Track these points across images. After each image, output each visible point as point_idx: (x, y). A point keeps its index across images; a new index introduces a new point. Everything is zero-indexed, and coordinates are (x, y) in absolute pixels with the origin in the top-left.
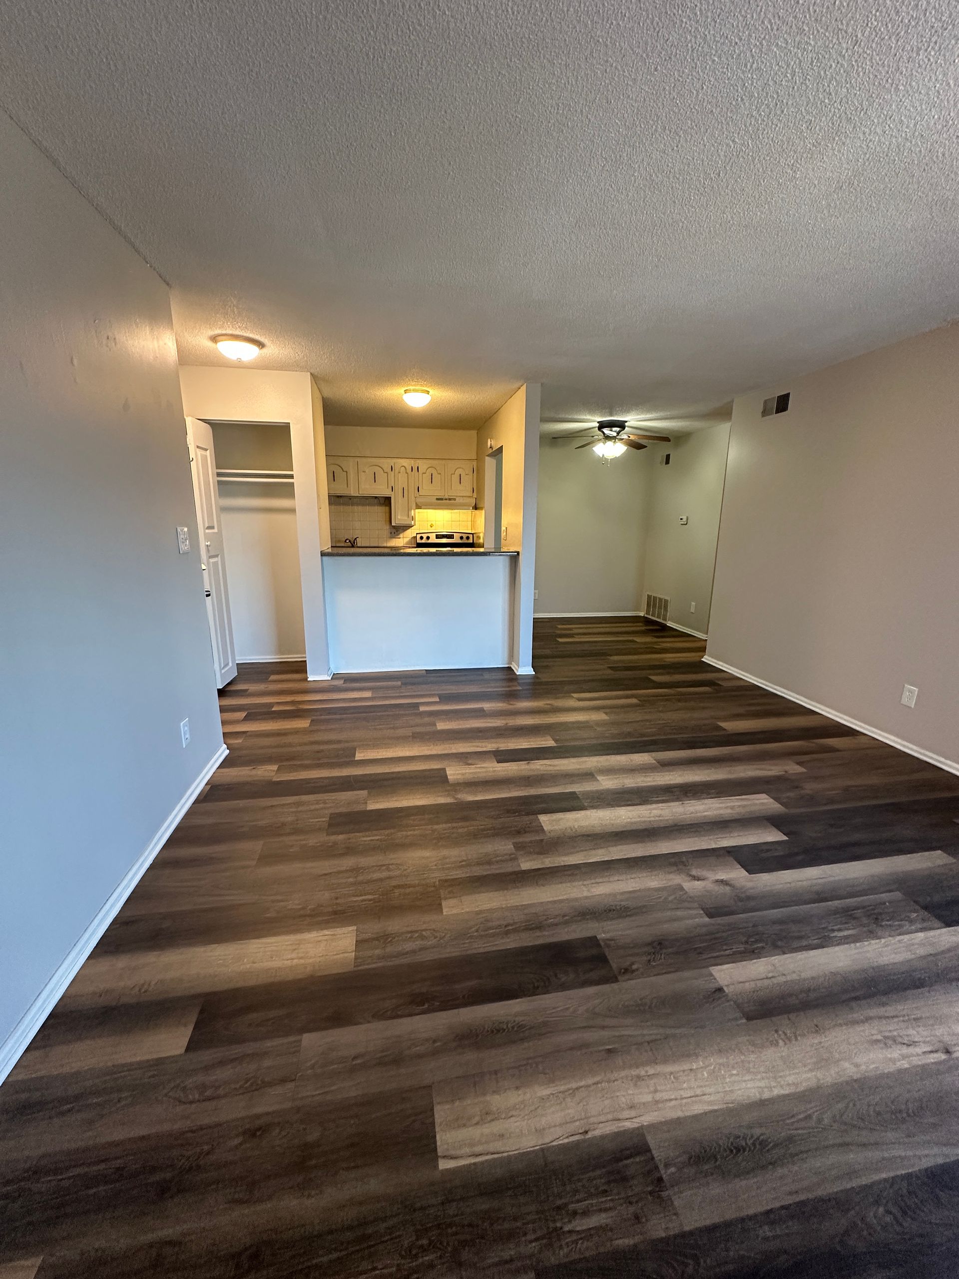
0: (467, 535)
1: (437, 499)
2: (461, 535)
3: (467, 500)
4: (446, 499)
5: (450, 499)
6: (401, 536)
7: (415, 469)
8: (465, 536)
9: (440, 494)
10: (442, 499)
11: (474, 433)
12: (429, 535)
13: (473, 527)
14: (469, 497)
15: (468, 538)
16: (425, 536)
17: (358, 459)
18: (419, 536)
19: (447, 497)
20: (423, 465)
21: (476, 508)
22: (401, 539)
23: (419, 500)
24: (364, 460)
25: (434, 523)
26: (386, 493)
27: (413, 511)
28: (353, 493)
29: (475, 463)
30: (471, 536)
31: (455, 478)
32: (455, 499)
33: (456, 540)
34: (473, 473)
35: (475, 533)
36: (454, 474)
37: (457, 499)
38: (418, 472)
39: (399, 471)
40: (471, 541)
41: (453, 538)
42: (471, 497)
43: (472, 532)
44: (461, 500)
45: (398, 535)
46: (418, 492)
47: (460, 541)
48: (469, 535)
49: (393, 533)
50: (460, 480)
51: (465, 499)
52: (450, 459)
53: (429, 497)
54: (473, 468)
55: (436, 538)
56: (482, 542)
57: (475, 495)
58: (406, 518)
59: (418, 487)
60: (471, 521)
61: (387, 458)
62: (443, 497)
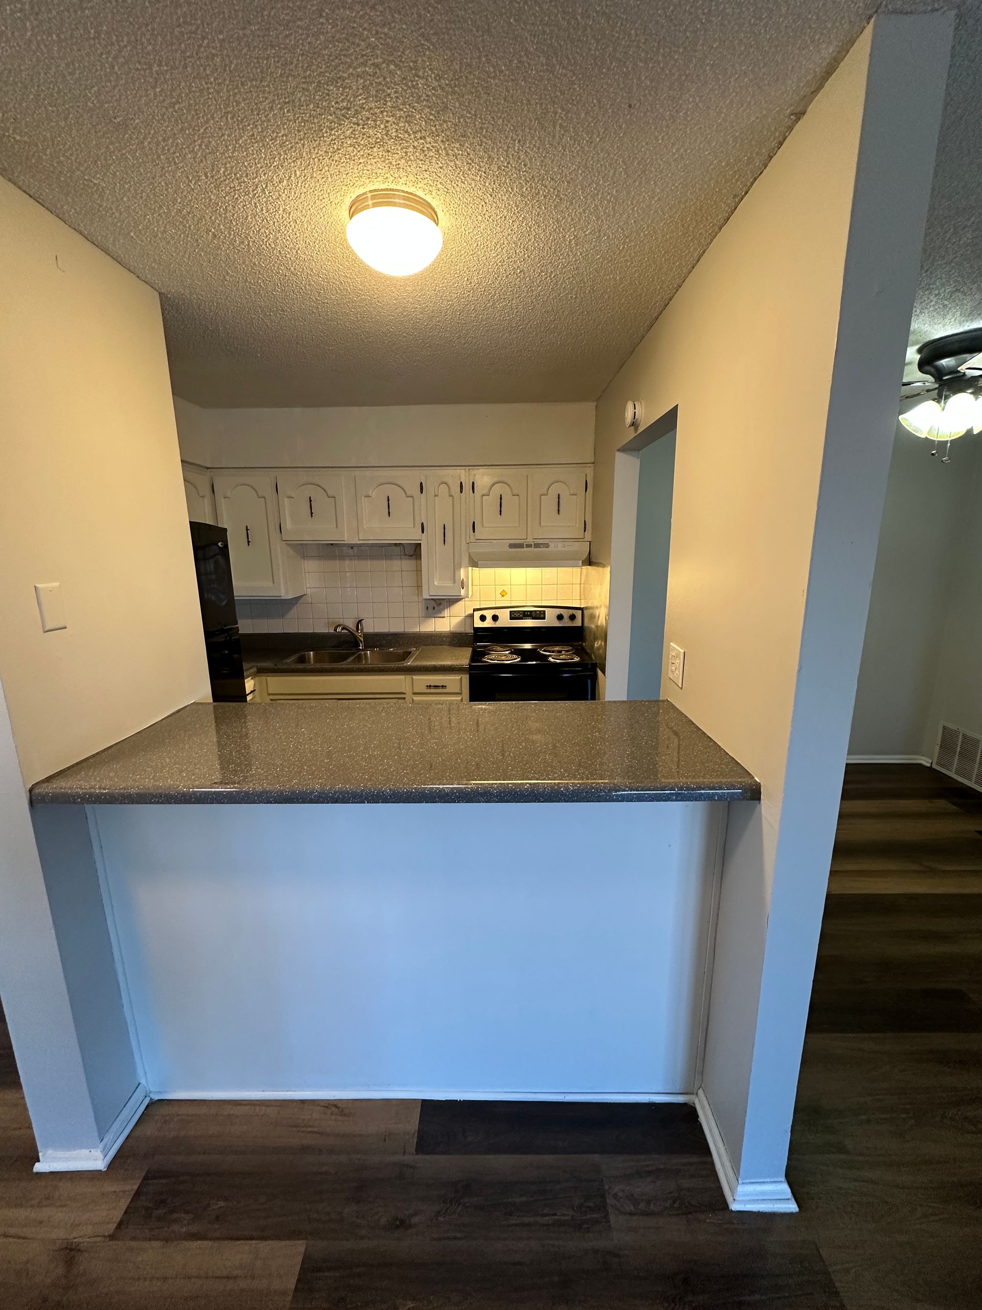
0: (571, 612)
1: (512, 546)
2: (558, 611)
3: (573, 547)
4: (529, 546)
5: (537, 546)
6: (446, 613)
7: (467, 487)
8: (566, 614)
9: (517, 536)
10: (520, 546)
11: (589, 408)
12: (497, 612)
13: (583, 594)
14: (577, 540)
15: (573, 617)
16: (489, 614)
17: (357, 473)
18: (477, 615)
19: (530, 540)
20: (483, 478)
21: (590, 561)
22: (446, 620)
23: (476, 549)
24: (368, 473)
25: (507, 589)
26: (410, 535)
27: (462, 572)
28: (347, 537)
29: (590, 471)
30: (578, 614)
31: (549, 503)
32: (547, 546)
33: (550, 620)
34: (586, 491)
35: (587, 608)
36: (546, 493)
37: (552, 545)
38: (474, 492)
39: (436, 493)
40: (578, 623)
41: (544, 618)
42: (581, 540)
43: (581, 605)
44: (560, 547)
45: (440, 611)
46: (474, 532)
47: (557, 624)
48: (574, 612)
49: (431, 608)
50: (559, 506)
51: (568, 544)
52: (537, 465)
53: (495, 541)
54: (586, 481)
55: (510, 619)
56: (602, 627)
57: (588, 536)
58: (449, 584)
59: (474, 523)
60: (580, 587)
61: (413, 468)
62: (523, 541)
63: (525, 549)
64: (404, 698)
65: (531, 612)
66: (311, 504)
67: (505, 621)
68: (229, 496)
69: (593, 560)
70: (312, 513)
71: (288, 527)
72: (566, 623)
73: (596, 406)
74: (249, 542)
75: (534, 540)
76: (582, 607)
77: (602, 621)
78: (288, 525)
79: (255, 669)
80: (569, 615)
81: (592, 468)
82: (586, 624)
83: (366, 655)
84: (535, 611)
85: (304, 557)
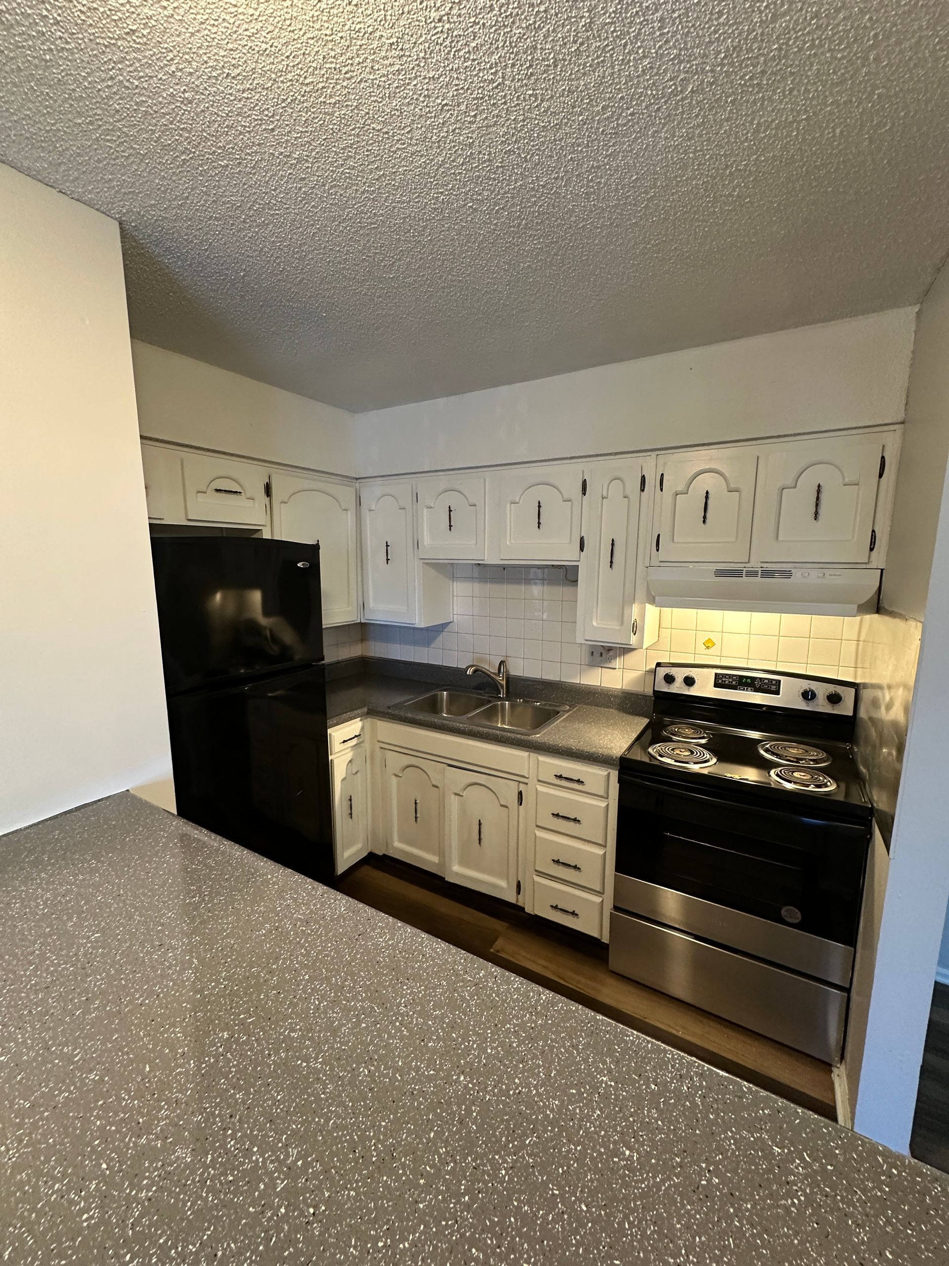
0: (831, 688)
1: (720, 573)
2: (805, 685)
3: (843, 579)
4: (752, 574)
5: (768, 573)
6: (618, 663)
7: (652, 483)
8: (822, 690)
9: (734, 557)
10: (737, 573)
12: (694, 672)
13: (862, 662)
14: (853, 566)
15: (835, 699)
16: (680, 674)
18: (662, 672)
19: (755, 564)
20: (681, 466)
21: (878, 606)
22: (618, 673)
23: (659, 576)
25: (715, 637)
26: (566, 554)
27: (635, 609)
29: (892, 438)
30: (848, 695)
31: (797, 501)
32: (787, 574)
33: (789, 698)
34: (881, 475)
35: (865, 686)
36: (793, 485)
37: (797, 574)
38: (662, 490)
39: (605, 494)
40: (846, 709)
41: (777, 692)
42: (864, 566)
43: (856, 678)
44: (814, 577)
45: (609, 660)
46: (658, 550)
47: (801, 705)
48: (839, 689)
49: (597, 654)
50: (817, 505)
51: (832, 572)
52: (779, 437)
53: (691, 566)
54: (883, 458)
55: (715, 686)
56: (895, 724)
57: (879, 559)
58: (614, 625)
59: (659, 535)
60: (858, 645)
61: (573, 461)
62: (744, 565)
63: (745, 579)
64: (527, 784)
65: (753, 679)
66: (450, 515)
67: (705, 688)
68: (373, 508)
69: (885, 604)
70: (450, 526)
71: (425, 543)
72: (822, 706)
73: (919, 314)
74: (388, 560)
75: (763, 565)
76: (858, 681)
77: (896, 714)
78: (426, 540)
79: (365, 710)
80: (827, 694)
81: (899, 433)
82: (862, 714)
83: (503, 706)
84: (761, 679)
85: (453, 578)
